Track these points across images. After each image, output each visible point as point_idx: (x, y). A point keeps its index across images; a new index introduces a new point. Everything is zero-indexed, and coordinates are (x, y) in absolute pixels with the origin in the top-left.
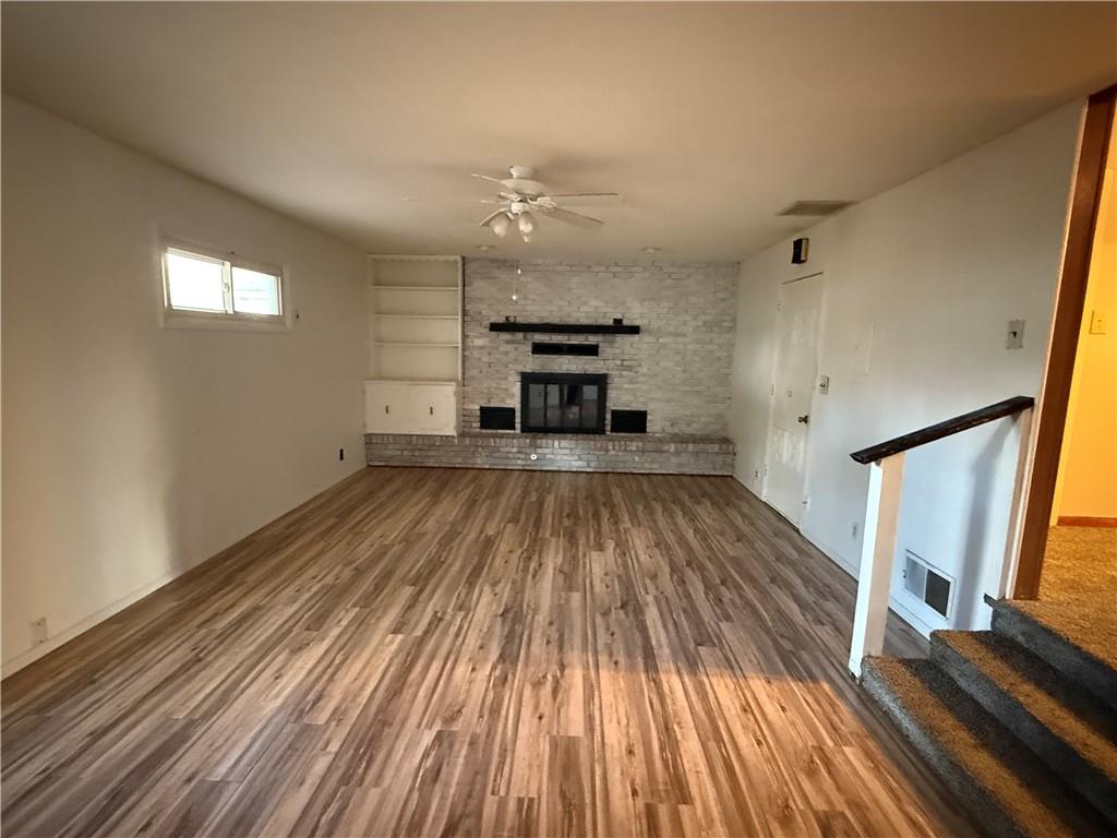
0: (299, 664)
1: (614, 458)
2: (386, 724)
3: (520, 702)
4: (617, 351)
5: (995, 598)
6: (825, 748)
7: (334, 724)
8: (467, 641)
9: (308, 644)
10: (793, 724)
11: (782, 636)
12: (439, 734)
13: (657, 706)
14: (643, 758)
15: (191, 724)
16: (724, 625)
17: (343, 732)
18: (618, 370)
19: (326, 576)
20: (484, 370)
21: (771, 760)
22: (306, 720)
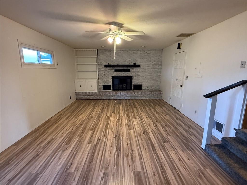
0: (65, 155)
1: (135, 96)
2: (90, 171)
3: (124, 162)
4: (134, 71)
5: (237, 129)
6: (201, 169)
7: (76, 172)
8: (107, 145)
9: (67, 149)
10: (192, 163)
11: (183, 139)
12: (104, 173)
13: (158, 161)
14: (158, 176)
15: (37, 175)
16: (169, 137)
17: (79, 174)
18: (135, 75)
19: (69, 129)
20: (103, 76)
21: (189, 174)
22: (68, 171)
